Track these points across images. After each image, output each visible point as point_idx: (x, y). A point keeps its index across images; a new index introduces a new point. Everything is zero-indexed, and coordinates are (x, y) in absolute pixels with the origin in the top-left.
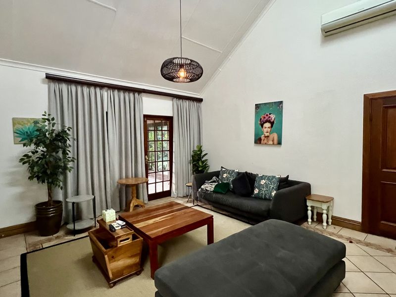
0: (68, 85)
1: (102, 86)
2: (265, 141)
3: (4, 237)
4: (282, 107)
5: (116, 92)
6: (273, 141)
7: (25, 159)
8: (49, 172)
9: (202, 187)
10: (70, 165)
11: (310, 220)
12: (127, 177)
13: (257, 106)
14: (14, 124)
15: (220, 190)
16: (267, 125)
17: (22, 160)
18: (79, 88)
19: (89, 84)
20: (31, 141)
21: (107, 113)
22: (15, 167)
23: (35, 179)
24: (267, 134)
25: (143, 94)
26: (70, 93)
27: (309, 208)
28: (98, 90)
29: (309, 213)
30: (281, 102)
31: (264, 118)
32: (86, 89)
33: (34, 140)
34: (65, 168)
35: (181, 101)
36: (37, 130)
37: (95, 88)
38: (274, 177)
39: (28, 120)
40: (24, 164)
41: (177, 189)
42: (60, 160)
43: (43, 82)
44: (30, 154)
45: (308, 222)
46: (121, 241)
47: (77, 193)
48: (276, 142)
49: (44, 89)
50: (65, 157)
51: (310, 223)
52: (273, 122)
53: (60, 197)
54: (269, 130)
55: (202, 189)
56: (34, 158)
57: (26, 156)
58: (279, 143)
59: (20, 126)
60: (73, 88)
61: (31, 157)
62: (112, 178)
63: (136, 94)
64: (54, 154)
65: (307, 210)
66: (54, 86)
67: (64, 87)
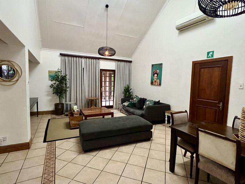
0: (68, 57)
1: (81, 57)
2: (155, 84)
3: (45, 114)
4: (162, 66)
5: (88, 59)
6: (158, 83)
7: (52, 86)
8: (59, 91)
9: (123, 104)
10: (68, 89)
11: (166, 122)
12: (91, 97)
13: (153, 65)
14: (49, 73)
15: (130, 106)
16: (156, 75)
17: (50, 86)
18: (72, 58)
19: (76, 56)
20: (54, 79)
21: (83, 68)
22: (49, 89)
23: (55, 94)
24: (155, 80)
25: (100, 60)
26: (69, 60)
27: (166, 116)
28: (80, 59)
29: (166, 118)
30: (161, 64)
31: (155, 71)
32: (75, 58)
33: (55, 79)
34: (66, 91)
35: (120, 62)
36: (56, 75)
37: (79, 58)
38: (152, 100)
39: (53, 71)
40: (51, 88)
41: (116, 104)
42: (64, 87)
43: (59, 57)
44: (53, 84)
45: (165, 123)
46: (75, 115)
47: (70, 101)
48: (158, 84)
49: (59, 59)
50: (66, 87)
51: (166, 124)
52: (158, 74)
53: (64, 102)
54: (156, 77)
55: (123, 105)
56: (55, 86)
57: (52, 85)
58: (160, 85)
59: (51, 74)
60: (70, 58)
61: (53, 85)
62: (85, 96)
63: (97, 60)
64: (62, 85)
65: (165, 117)
66: (63, 58)
67: (66, 58)
